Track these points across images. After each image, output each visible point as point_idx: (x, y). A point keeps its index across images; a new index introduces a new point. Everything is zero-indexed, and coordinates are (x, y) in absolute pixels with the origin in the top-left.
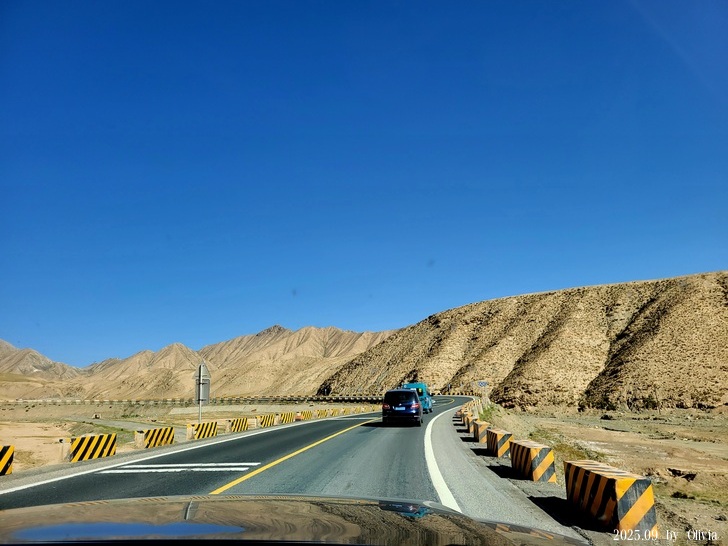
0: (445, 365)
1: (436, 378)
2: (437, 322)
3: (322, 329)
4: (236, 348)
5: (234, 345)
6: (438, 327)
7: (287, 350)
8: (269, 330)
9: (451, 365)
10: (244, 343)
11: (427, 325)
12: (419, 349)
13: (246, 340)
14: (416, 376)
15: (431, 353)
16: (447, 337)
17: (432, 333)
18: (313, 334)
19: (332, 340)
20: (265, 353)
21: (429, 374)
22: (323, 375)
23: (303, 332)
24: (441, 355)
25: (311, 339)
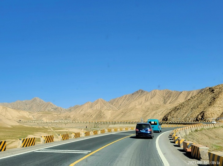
0: (217, 109)
1: (213, 115)
2: (213, 91)
3: (162, 90)
4: (124, 100)
5: (123, 98)
6: (214, 93)
7: (146, 100)
8: (137, 92)
9: (220, 109)
10: (127, 98)
11: (209, 92)
12: (205, 102)
13: (128, 96)
14: (204, 114)
15: (210, 104)
16: (218, 97)
17: (211, 96)
18: (157, 93)
19: (167, 95)
20: (137, 102)
21: (210, 113)
22: (164, 112)
23: (153, 92)
24: (215, 105)
25: (157, 95)
